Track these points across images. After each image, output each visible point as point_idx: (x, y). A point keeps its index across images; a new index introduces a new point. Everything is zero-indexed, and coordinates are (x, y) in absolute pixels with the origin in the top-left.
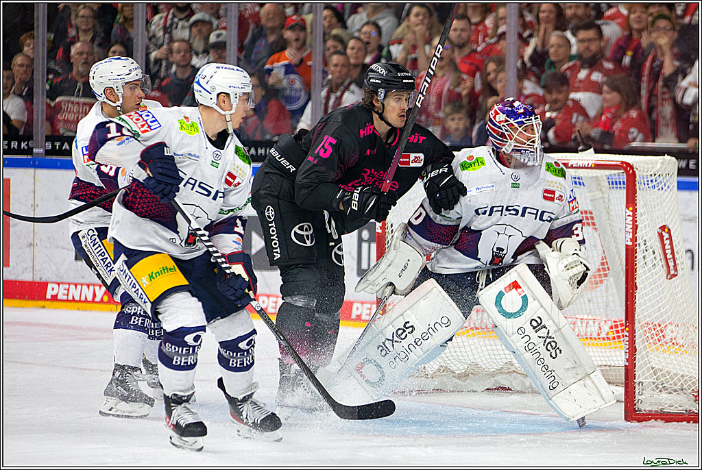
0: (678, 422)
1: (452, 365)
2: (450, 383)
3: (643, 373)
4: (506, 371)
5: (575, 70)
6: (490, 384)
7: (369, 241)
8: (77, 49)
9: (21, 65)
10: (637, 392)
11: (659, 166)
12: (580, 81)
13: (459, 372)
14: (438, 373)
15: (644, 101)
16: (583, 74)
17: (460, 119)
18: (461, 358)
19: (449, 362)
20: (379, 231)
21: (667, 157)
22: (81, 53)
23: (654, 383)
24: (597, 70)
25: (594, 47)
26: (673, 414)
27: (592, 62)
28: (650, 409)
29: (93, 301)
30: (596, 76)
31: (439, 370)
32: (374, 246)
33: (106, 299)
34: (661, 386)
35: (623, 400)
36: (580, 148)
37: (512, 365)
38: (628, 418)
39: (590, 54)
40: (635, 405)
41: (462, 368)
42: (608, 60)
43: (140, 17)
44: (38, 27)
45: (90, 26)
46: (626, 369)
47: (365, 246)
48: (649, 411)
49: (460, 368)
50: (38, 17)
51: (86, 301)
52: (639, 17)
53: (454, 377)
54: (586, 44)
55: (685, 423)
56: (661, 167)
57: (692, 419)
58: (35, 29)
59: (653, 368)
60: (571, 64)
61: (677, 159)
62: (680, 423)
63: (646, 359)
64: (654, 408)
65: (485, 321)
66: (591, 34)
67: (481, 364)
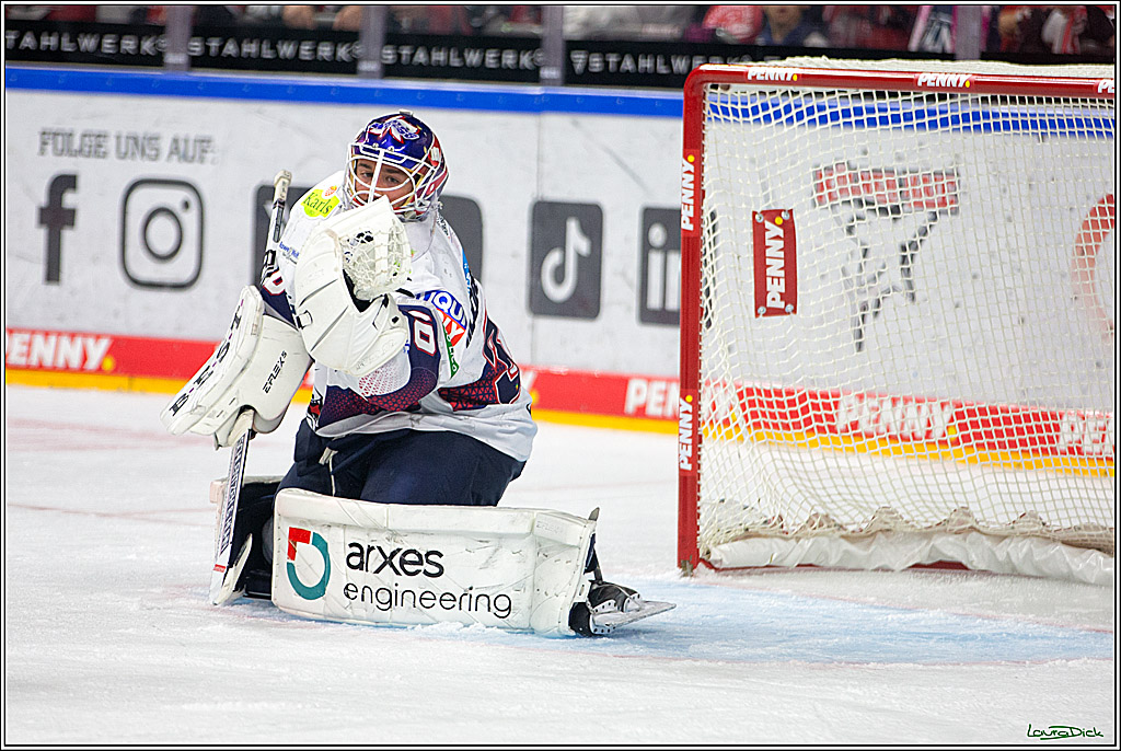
1: (838, 512)
2: (835, 551)
4: (957, 528)
6: (920, 554)
7: (665, 249)
13: (854, 527)
14: (809, 530)
18: (859, 498)
19: (832, 506)
20: (689, 227)
29: (82, 370)
31: (810, 522)
32: (676, 261)
33: (109, 364)
37: (969, 515)
41: (860, 519)
47: (656, 259)
49: (856, 519)
51: (67, 369)
53: (843, 537)
65: (909, 423)
67: (901, 511)
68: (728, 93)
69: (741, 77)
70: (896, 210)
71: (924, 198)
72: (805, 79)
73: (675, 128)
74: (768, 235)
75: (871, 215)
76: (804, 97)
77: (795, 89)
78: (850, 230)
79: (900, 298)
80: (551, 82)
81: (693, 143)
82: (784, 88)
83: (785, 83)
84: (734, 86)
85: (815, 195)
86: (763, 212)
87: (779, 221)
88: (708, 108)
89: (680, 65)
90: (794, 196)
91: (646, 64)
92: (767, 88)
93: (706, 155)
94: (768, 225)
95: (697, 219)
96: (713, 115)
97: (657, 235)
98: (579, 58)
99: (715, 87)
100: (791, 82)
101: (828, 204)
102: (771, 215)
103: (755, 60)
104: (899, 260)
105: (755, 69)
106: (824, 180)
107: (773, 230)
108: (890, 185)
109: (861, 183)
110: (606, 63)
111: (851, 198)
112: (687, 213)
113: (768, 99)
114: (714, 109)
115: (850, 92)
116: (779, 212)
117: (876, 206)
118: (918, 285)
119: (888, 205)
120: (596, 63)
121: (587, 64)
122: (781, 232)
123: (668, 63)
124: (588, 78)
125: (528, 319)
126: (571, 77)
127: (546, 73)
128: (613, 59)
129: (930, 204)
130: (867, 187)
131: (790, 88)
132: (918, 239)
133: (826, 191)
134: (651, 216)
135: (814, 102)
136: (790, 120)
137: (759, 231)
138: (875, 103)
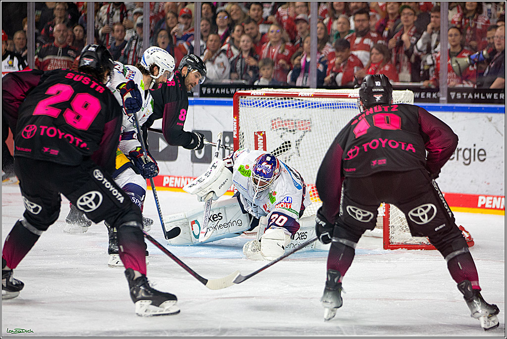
0: (416, 249)
3: (394, 221)
5: (353, 38)
7: (229, 143)
8: (56, 29)
9: (19, 39)
10: (390, 232)
11: (403, 96)
12: (357, 45)
15: (393, 59)
16: (358, 40)
17: (268, 69)
20: (235, 137)
21: (407, 91)
22: (59, 31)
23: (401, 226)
24: (367, 38)
25: (365, 24)
26: (412, 245)
27: (364, 34)
28: (398, 242)
30: (367, 41)
32: (232, 146)
34: (405, 228)
35: (382, 236)
36: (356, 86)
38: (385, 247)
39: (363, 29)
40: (389, 239)
42: (374, 32)
43: (91, 9)
44: (30, 16)
45: (63, 15)
46: (384, 219)
48: (398, 243)
50: (29, 10)
52: (392, 6)
54: (360, 23)
55: (419, 250)
56: (404, 97)
57: (423, 248)
58: (28, 17)
59: (400, 218)
60: (350, 35)
61: (414, 92)
62: (416, 250)
63: (396, 212)
64: (401, 242)
66: (363, 16)
68: (246, 99)
69: (249, 94)
70: (294, 131)
71: (302, 127)
72: (267, 95)
73: (231, 108)
74: (259, 138)
75: (287, 132)
76: (267, 100)
77: (265, 97)
78: (281, 136)
79: (296, 155)
80: (196, 96)
81: (236, 113)
82: (261, 97)
83: (261, 96)
84: (247, 97)
85: (272, 127)
86: (257, 132)
87: (261, 134)
88: (240, 103)
89: (233, 91)
90: (265, 127)
91: (223, 91)
92: (257, 97)
93: (240, 117)
94: (259, 136)
95: (237, 135)
96: (241, 105)
97: (227, 139)
98: (204, 90)
99: (242, 97)
100: (263, 96)
101: (275, 129)
102: (259, 133)
103: (253, 89)
104: (295, 145)
105: (253, 92)
106: (274, 122)
107: (260, 137)
108: (292, 124)
109: (284, 123)
110: (212, 91)
111: (281, 127)
112: (235, 133)
113: (257, 100)
114: (242, 103)
115: (280, 98)
116: (262, 132)
117: (288, 130)
118: (300, 151)
119: (292, 129)
120: (209, 91)
121: (206, 91)
122: (262, 138)
123: (229, 90)
124: (206, 95)
125: (192, 164)
126: (202, 95)
127: (194, 94)
128: (214, 90)
129: (303, 129)
130: (286, 124)
131: (263, 97)
132: (300, 139)
133: (274, 126)
134: (225, 134)
135: (270, 101)
136: (263, 106)
137: (256, 137)
138: (287, 100)
